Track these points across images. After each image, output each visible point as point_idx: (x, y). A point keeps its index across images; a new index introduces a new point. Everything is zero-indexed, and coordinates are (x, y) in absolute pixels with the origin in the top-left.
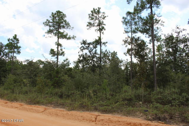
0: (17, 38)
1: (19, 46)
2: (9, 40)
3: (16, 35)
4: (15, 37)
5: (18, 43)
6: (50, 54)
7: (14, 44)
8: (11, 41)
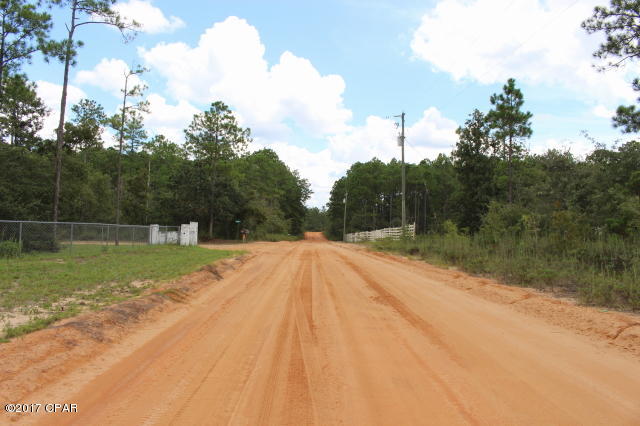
0: (516, 87)
1: (525, 113)
2: (493, 102)
3: (511, 82)
4: (510, 88)
5: (520, 103)
6: (615, 126)
7: (508, 108)
8: (500, 102)
